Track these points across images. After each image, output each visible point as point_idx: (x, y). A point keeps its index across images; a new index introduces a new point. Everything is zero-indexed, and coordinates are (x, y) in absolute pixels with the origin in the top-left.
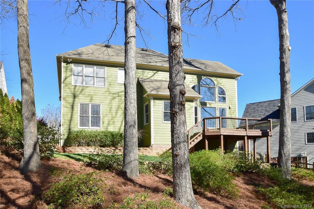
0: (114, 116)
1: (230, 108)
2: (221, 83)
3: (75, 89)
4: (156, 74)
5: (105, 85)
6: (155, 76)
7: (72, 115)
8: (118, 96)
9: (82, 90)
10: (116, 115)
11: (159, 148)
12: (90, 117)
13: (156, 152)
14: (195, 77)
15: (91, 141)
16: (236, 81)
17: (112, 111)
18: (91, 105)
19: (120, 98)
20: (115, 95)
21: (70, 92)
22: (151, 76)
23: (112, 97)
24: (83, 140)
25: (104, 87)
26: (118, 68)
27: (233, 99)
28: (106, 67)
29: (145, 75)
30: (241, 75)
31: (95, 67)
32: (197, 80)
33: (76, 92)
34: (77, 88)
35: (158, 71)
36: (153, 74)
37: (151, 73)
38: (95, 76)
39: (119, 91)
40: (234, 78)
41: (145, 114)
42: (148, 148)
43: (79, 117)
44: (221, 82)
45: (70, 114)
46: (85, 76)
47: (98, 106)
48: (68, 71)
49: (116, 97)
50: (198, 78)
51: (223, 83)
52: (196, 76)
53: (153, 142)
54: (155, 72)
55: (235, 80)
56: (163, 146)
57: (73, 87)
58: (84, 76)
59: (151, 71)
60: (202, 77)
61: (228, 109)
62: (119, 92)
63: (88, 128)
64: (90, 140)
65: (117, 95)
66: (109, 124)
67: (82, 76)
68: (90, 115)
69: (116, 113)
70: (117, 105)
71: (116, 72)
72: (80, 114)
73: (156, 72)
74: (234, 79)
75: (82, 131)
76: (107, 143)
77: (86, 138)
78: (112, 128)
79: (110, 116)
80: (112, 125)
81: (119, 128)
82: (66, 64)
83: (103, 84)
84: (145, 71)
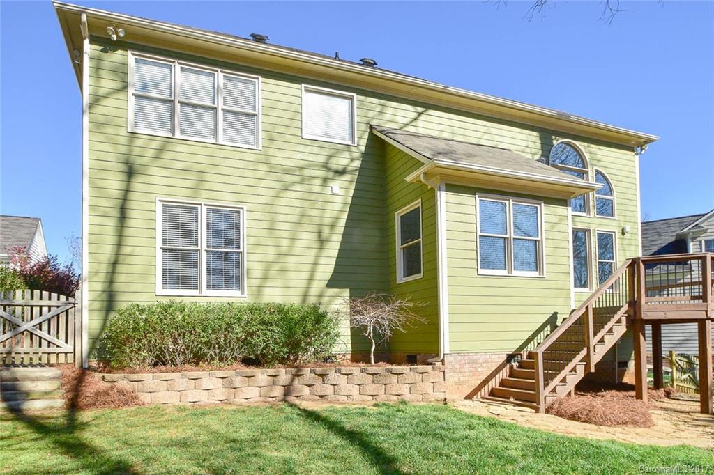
0: (284, 250)
1: (623, 234)
2: (599, 161)
3: (130, 145)
4: (423, 117)
5: (256, 142)
6: (419, 123)
7: (119, 245)
8: (302, 182)
9: (162, 150)
10: (291, 247)
11: (467, 366)
12: (204, 255)
13: (456, 379)
14: (534, 136)
15: (208, 344)
16: (637, 157)
17: (277, 233)
18: (204, 209)
19: (306, 187)
20: (289, 178)
21: (112, 157)
22: (405, 121)
23: (278, 185)
24: (175, 341)
25: (254, 147)
26: (303, 85)
27: (630, 208)
28: (260, 77)
29: (387, 117)
30: (652, 141)
31: (220, 75)
32: (539, 146)
33: (133, 159)
34: (139, 142)
35: (428, 106)
36: (414, 115)
37: (408, 112)
38: (221, 106)
39: (301, 164)
40: (631, 149)
41: (399, 247)
42: (430, 367)
43: (159, 254)
44: (599, 157)
45: (111, 240)
46: (182, 103)
47: (234, 214)
48: (103, 74)
49: (293, 183)
50: (541, 140)
51: (605, 159)
52: (535, 133)
53: (446, 344)
54: (420, 109)
55: (633, 153)
56: (481, 357)
57: (123, 140)
58: (177, 102)
59: (410, 107)
60: (554, 137)
61: (618, 235)
62: (302, 168)
63: (195, 292)
64: (204, 340)
65: (297, 178)
66: (265, 278)
67: (169, 102)
68: (203, 244)
69: (293, 239)
70: (298, 211)
71: (297, 100)
72: (164, 242)
73: (423, 109)
74: (633, 151)
75: (170, 306)
76: (273, 350)
77: (187, 336)
78: (278, 291)
79: (272, 250)
80: (279, 283)
81: (300, 291)
82: (102, 51)
83: (251, 138)
84: (389, 103)
